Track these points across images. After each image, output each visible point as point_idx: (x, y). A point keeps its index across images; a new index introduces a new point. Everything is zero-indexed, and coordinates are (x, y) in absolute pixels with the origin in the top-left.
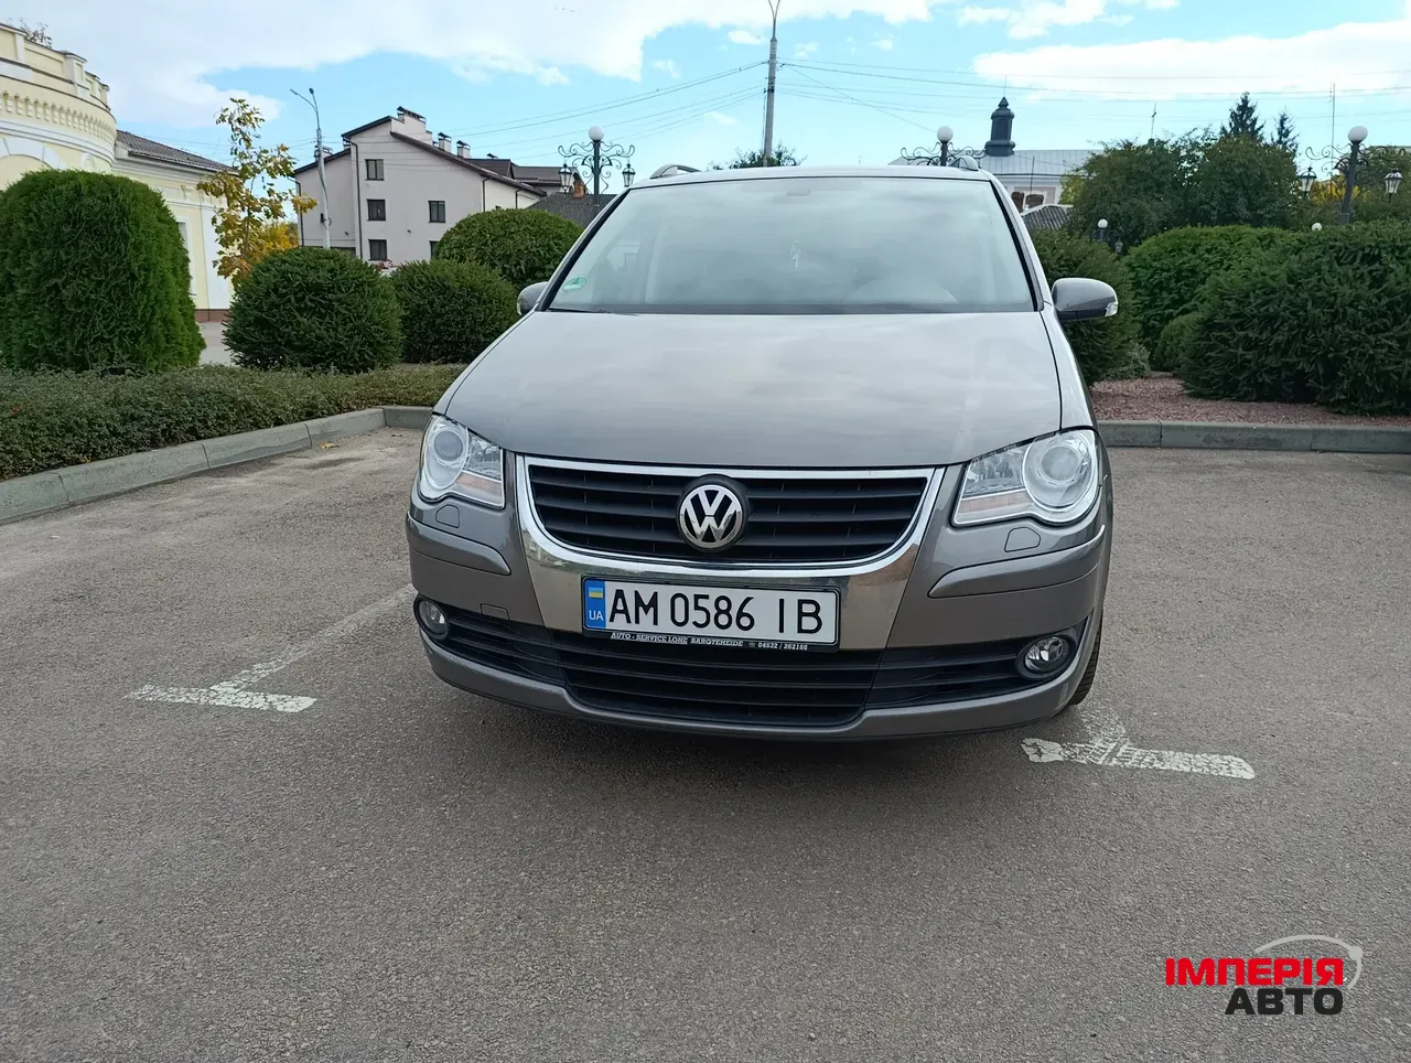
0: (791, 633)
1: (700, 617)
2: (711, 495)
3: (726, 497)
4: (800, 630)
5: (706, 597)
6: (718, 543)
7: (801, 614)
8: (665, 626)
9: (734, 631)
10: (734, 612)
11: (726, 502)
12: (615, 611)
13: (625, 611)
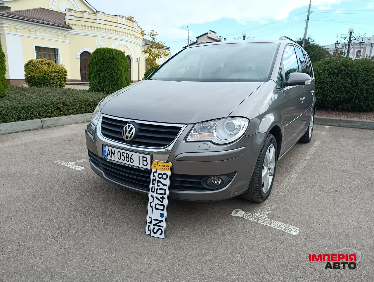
0: (141, 165)
1: (123, 158)
2: (129, 126)
3: (132, 127)
4: (143, 165)
5: (124, 153)
6: (129, 139)
7: (143, 160)
8: (117, 159)
9: (129, 163)
10: (130, 158)
11: (132, 128)
12: (108, 154)
13: (110, 154)
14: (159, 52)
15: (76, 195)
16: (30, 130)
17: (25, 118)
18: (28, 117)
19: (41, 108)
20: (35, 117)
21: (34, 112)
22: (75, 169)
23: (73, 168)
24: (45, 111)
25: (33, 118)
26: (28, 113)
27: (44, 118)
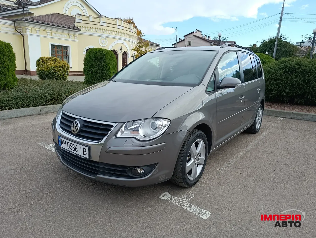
0: (82, 155)
1: (71, 147)
2: (76, 122)
3: (78, 123)
4: (84, 154)
5: (71, 144)
6: (75, 133)
7: (84, 151)
8: (67, 148)
9: (75, 152)
10: (75, 148)
11: (78, 124)
13: (63, 144)
14: (145, 50)
15: (42, 174)
16: (30, 115)
17: (28, 106)
18: (29, 105)
19: (40, 98)
20: (35, 105)
21: (34, 101)
22: (52, 150)
23: (51, 150)
24: (44, 100)
25: (34, 105)
26: (29, 101)
27: (42, 106)
